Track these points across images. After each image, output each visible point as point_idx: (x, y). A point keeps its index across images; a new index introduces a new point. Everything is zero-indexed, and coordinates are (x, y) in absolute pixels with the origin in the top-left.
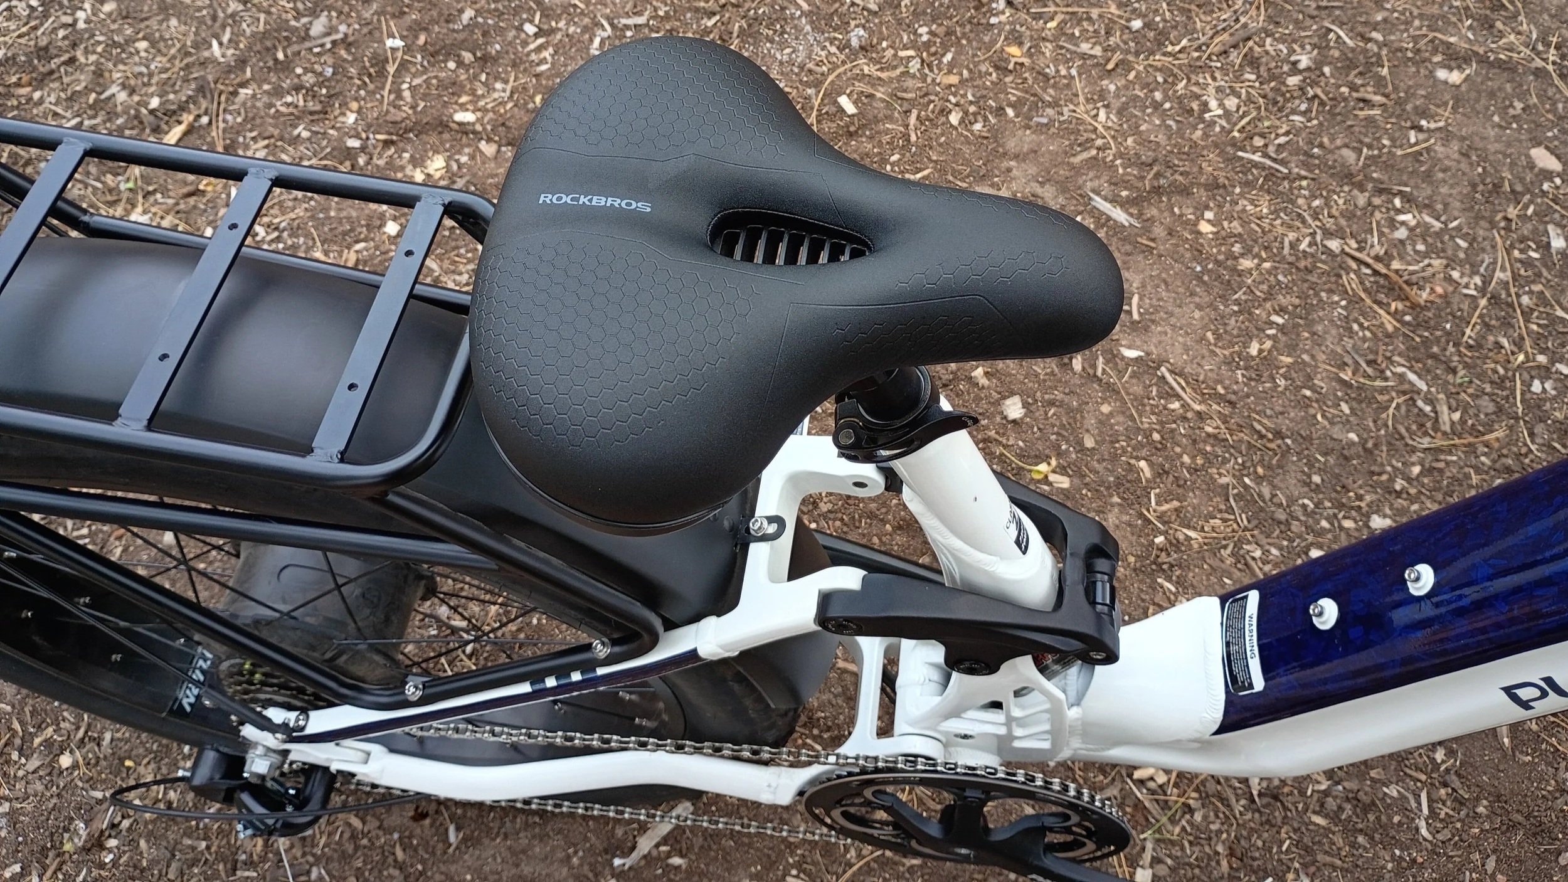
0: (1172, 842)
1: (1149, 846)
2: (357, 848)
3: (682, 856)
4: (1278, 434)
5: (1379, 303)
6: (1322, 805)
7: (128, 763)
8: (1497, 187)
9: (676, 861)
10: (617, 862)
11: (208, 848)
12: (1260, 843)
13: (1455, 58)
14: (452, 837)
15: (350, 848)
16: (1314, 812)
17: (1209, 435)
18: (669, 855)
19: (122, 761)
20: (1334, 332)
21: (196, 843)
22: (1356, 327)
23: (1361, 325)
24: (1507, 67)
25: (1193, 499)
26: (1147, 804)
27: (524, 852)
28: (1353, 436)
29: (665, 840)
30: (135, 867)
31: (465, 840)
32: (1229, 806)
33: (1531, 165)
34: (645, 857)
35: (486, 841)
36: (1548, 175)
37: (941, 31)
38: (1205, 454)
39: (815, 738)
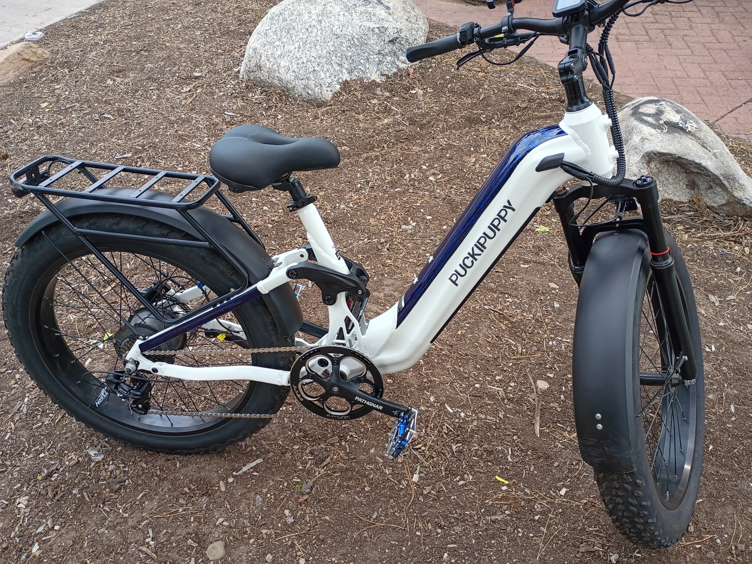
0: (426, 467)
1: (418, 468)
2: (143, 473)
3: (257, 472)
4: (466, 355)
5: (501, 322)
6: (476, 454)
7: (65, 452)
8: (538, 292)
9: (255, 474)
10: (234, 473)
11: (90, 475)
12: (455, 466)
13: (526, 262)
14: (178, 465)
15: (141, 473)
16: (474, 456)
17: (444, 354)
18: (253, 472)
19: (63, 451)
20: (486, 329)
21: (86, 473)
22: (493, 327)
23: (494, 327)
24: (543, 264)
25: (437, 370)
26: (418, 456)
27: (202, 468)
28: (491, 355)
29: (252, 468)
30: (63, 480)
31: (182, 466)
32: (446, 456)
33: (549, 287)
34: (244, 472)
35: (189, 465)
36: (554, 289)
37: (366, 256)
38: (441, 359)
39: (307, 441)
